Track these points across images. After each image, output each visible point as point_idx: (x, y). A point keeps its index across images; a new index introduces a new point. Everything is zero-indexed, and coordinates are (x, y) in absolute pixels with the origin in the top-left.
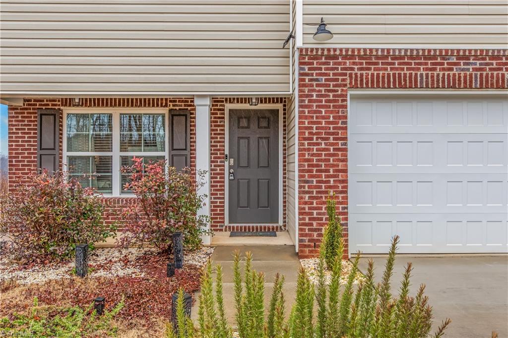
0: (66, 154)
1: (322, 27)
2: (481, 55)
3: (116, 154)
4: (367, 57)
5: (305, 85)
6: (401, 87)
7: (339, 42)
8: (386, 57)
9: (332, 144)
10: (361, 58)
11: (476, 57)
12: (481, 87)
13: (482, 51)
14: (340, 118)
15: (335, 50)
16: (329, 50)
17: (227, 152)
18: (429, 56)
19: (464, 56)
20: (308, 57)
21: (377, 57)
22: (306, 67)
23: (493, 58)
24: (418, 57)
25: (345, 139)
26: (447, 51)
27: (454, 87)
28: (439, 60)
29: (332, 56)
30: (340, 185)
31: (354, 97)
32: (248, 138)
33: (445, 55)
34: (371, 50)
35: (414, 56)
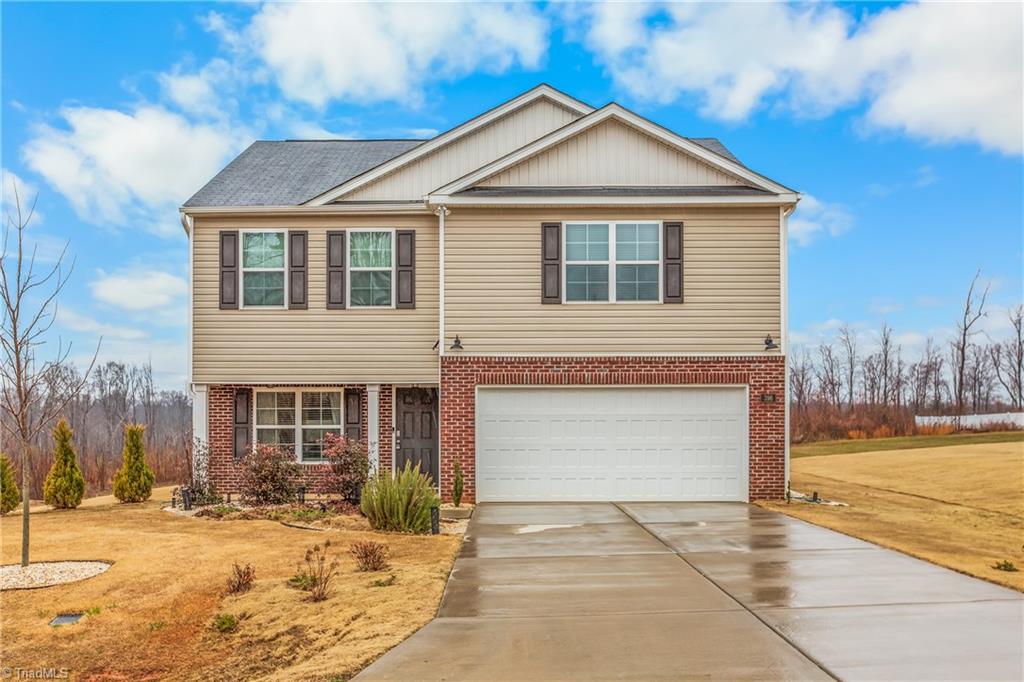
0: (255, 427)
1: (457, 345)
2: (568, 361)
3: (298, 427)
4: (488, 363)
5: (445, 382)
6: (512, 383)
7: (468, 352)
8: (502, 363)
9: (464, 424)
10: (484, 363)
11: (565, 363)
12: (569, 383)
13: (568, 358)
14: (469, 405)
15: (466, 358)
16: (461, 358)
17: (394, 425)
18: (532, 361)
19: (556, 362)
20: (447, 363)
21: (496, 363)
22: (446, 370)
23: (577, 363)
24: (524, 362)
25: (474, 420)
26: (544, 358)
27: (549, 383)
28: (539, 364)
29: (463, 362)
30: (470, 453)
31: (480, 389)
32: (413, 413)
33: (543, 361)
34: (491, 358)
35: (521, 362)
